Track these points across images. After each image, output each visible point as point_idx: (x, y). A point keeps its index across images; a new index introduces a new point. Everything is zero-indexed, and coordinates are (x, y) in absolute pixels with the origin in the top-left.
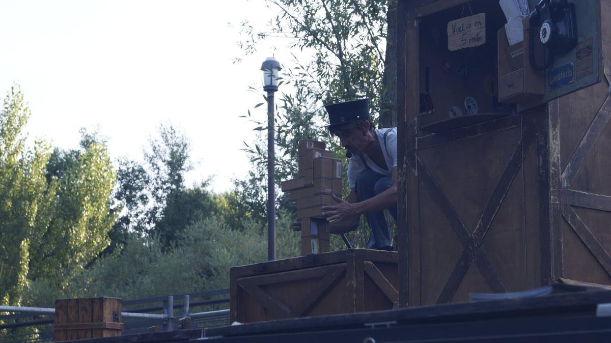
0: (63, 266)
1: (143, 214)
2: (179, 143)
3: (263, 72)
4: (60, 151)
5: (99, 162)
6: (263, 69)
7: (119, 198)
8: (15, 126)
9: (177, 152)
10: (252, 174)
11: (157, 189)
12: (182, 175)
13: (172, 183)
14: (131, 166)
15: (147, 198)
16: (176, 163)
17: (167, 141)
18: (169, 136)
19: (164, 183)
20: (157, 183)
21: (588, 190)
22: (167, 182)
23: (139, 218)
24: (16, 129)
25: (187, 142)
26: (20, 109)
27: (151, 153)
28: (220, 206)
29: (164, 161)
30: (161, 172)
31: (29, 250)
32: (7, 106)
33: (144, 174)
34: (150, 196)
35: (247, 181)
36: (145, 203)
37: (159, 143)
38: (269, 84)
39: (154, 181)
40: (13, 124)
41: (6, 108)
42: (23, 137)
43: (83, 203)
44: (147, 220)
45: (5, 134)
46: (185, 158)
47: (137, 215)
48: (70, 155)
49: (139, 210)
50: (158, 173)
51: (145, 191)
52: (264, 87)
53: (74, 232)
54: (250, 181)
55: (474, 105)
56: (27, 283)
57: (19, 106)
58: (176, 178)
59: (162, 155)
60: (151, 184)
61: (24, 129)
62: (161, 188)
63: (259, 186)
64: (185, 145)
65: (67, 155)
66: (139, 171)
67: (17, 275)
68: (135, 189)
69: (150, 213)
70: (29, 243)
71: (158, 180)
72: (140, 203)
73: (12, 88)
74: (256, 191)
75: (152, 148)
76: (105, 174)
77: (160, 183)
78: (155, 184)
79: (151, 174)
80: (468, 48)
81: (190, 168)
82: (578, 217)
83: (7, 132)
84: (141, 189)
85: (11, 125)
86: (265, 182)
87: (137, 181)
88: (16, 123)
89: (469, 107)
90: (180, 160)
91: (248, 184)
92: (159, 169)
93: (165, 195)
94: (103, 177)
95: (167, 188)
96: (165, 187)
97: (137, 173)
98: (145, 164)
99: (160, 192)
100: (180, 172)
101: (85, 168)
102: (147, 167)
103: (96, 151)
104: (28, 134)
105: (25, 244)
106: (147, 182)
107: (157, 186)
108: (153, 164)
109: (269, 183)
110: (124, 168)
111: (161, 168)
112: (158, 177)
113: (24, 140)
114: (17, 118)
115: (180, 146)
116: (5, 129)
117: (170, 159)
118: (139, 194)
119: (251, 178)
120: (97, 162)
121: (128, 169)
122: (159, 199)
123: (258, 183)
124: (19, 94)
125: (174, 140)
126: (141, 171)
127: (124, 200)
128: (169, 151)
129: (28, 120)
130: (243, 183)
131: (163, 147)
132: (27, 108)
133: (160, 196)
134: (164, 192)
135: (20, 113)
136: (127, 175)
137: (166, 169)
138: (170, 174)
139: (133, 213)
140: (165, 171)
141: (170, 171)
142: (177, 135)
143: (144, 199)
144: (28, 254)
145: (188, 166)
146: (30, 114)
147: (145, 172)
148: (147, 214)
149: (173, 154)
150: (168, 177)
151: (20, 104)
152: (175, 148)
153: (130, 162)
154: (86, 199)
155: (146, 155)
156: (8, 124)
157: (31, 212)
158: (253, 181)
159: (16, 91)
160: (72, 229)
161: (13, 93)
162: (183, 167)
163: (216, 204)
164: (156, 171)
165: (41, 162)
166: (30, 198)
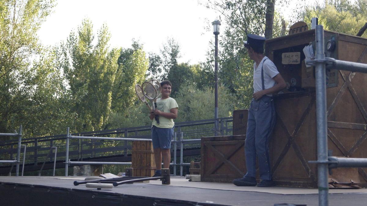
0: (126, 103)
1: (159, 77)
2: (176, 45)
3: (213, 26)
4: (123, 48)
5: (141, 57)
6: (213, 25)
7: (149, 70)
8: (105, 41)
9: (175, 49)
10: (208, 59)
11: (166, 66)
12: (176, 60)
13: (172, 63)
14: (154, 55)
15: (161, 70)
16: (174, 54)
17: (170, 44)
18: (171, 42)
19: (169, 63)
20: (166, 63)
21: (334, 121)
22: (170, 63)
23: (158, 79)
24: (105, 43)
25: (179, 45)
26: (107, 34)
27: (163, 50)
28: (193, 71)
29: (169, 53)
30: (167, 58)
31: (112, 97)
32: (101, 32)
33: (160, 59)
34: (162, 69)
35: (206, 63)
36: (160, 72)
37: (167, 45)
38: (216, 31)
39: (164, 62)
40: (104, 41)
41: (101, 33)
42: (108, 46)
43: (135, 76)
44: (161, 80)
45: (100, 45)
46: (178, 52)
47: (156, 78)
48: (128, 50)
49: (158, 75)
50: (166, 59)
51: (160, 67)
52: (214, 33)
53: (131, 88)
54: (207, 62)
55: (295, 81)
56: (111, 110)
57: (106, 32)
58: (174, 61)
59: (168, 50)
60: (163, 64)
61: (108, 43)
62: (167, 65)
63: (211, 65)
64: (178, 47)
65: (126, 50)
66: (158, 58)
67: (106, 107)
68: (156, 66)
69: (163, 76)
70: (112, 93)
71: (166, 61)
72: (158, 72)
73: (103, 25)
74: (210, 67)
75: (164, 47)
76: (144, 63)
77: (167, 63)
78: (165, 63)
79: (163, 59)
80: (291, 64)
81: (180, 57)
82: (330, 131)
83: (101, 44)
84: (158, 66)
85: (103, 41)
86: (213, 63)
87: (157, 62)
88: (105, 40)
89: (293, 82)
90: (176, 53)
91: (206, 64)
92: (166, 57)
93: (169, 68)
94: (143, 64)
95: (170, 65)
96: (169, 65)
97: (157, 59)
98: (160, 55)
99: (167, 67)
100: (175, 58)
101: (135, 60)
102: (161, 56)
103: (140, 52)
104: (110, 45)
105: (110, 94)
106: (161, 63)
107: (165, 64)
108: (164, 55)
109: (215, 64)
110: (151, 56)
111: (167, 57)
112: (166, 60)
113: (108, 48)
114: (105, 38)
115: (176, 47)
116: (100, 43)
117: (171, 53)
118: (158, 68)
119: (207, 61)
120: (140, 57)
121: (153, 57)
122: (166, 70)
123: (210, 63)
124: (106, 27)
125: (173, 44)
126: (159, 58)
127: (151, 71)
128: (171, 49)
129: (110, 39)
130: (204, 64)
131: (169, 47)
132: (110, 34)
133: (167, 69)
134: (168, 67)
135: (107, 36)
136: (153, 59)
137: (170, 57)
138: (171, 59)
139: (155, 76)
140: (169, 57)
141: (171, 58)
142: (175, 42)
143: (160, 70)
144: (111, 98)
145: (179, 56)
146: (111, 36)
147: (160, 58)
148: (161, 77)
149: (173, 51)
150: (170, 60)
151: (107, 32)
152: (174, 48)
153: (154, 54)
154: (136, 74)
155: (161, 51)
156: (101, 40)
157: (112, 80)
158: (208, 62)
159: (105, 26)
160: (130, 87)
161: (104, 27)
162: (177, 56)
163: (191, 70)
164: (165, 58)
165: (116, 58)
166: (112, 74)
